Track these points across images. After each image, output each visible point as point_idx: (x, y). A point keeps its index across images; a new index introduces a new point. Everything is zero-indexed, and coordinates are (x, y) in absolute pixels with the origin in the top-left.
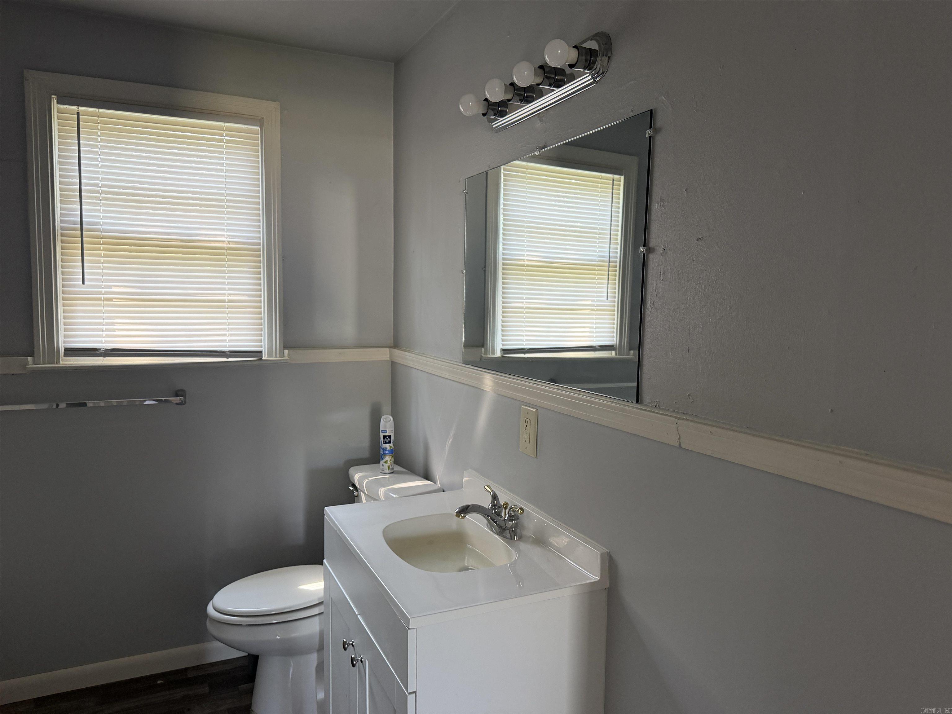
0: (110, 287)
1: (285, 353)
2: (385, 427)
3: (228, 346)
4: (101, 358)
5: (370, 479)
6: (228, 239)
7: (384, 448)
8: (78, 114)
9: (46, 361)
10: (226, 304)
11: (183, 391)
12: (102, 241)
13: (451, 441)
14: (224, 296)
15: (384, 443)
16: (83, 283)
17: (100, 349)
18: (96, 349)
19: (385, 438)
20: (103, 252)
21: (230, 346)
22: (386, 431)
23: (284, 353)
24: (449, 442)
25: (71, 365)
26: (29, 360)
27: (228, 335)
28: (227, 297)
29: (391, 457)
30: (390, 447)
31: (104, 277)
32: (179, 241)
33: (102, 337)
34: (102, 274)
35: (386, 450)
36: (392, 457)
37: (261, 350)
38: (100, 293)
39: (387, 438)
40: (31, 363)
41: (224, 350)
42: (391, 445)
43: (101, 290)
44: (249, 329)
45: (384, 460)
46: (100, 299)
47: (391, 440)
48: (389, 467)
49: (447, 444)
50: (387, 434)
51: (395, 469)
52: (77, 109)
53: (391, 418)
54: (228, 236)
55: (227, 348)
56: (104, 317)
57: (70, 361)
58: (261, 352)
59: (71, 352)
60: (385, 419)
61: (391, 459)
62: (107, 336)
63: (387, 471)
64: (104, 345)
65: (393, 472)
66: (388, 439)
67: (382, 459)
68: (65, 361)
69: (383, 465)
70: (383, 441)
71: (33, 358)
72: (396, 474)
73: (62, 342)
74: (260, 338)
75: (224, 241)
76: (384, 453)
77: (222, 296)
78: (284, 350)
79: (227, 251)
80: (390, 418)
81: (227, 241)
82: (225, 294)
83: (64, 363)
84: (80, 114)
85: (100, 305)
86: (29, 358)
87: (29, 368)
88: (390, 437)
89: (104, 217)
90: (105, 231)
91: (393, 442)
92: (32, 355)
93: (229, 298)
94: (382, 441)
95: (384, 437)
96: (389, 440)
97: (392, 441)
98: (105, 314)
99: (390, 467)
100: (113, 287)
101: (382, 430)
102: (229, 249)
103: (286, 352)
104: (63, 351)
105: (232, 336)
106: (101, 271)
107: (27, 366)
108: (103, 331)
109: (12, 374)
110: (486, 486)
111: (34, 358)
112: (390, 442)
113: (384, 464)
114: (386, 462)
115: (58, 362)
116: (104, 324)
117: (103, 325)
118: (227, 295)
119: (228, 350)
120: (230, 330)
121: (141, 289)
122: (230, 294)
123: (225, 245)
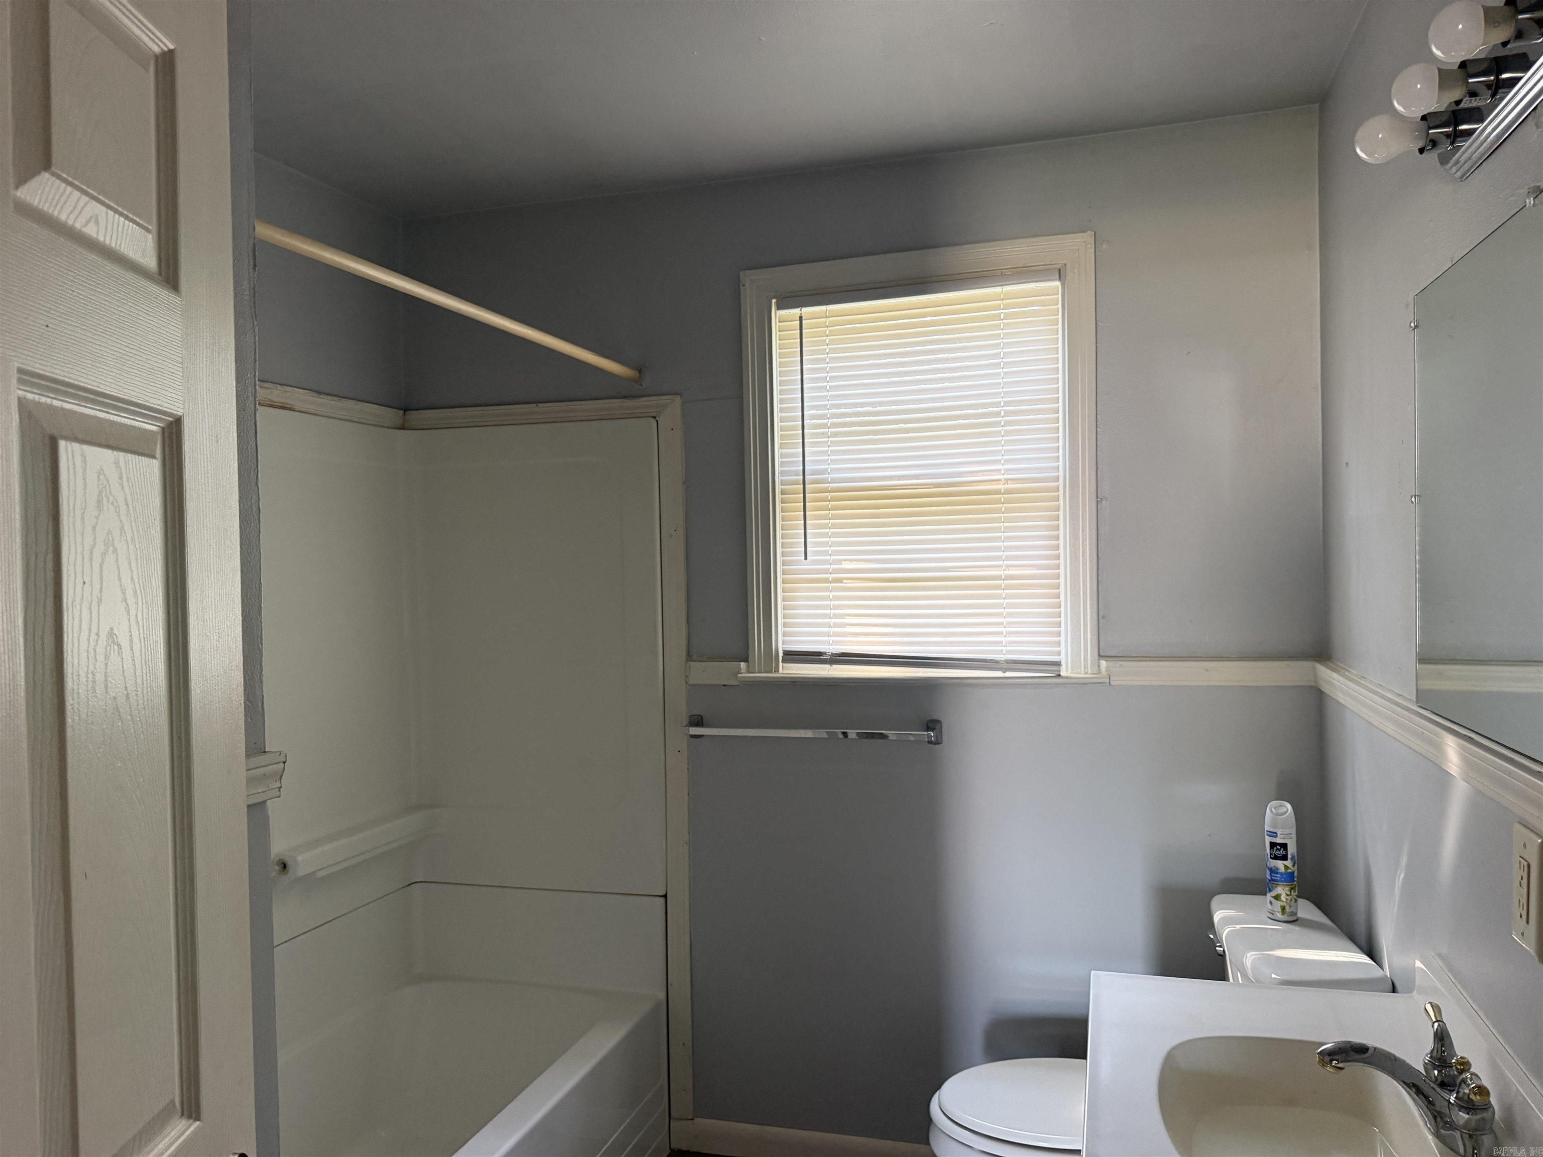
0: (840, 562)
1: (1101, 665)
2: (1274, 824)
3: (1004, 652)
4: (827, 666)
5: (1238, 927)
6: (1006, 476)
7: (1273, 868)
8: (801, 318)
9: (763, 669)
10: (1002, 582)
11: (938, 722)
12: (830, 495)
13: (1402, 876)
14: (999, 569)
15: (1271, 858)
16: (806, 558)
17: (825, 653)
18: (820, 652)
19: (1273, 849)
20: (831, 512)
21: (1008, 652)
22: (1276, 833)
23: (1099, 666)
24: (1401, 879)
25: (790, 676)
26: (742, 666)
27: (1004, 634)
28: (1004, 570)
29: (1287, 888)
30: (1286, 867)
31: (832, 548)
32: (932, 486)
33: (829, 635)
34: (830, 544)
35: (1277, 873)
36: (1292, 889)
37: (1059, 660)
38: (826, 571)
39: (1277, 849)
40: (745, 671)
41: (997, 659)
42: (1288, 863)
43: (828, 566)
44: (1042, 623)
45: (1274, 893)
46: (826, 581)
47: (1287, 852)
48: (1283, 908)
49: (1397, 882)
50: (1278, 840)
51: (1300, 915)
52: (800, 312)
53: (1289, 806)
54: (1007, 470)
55: (1003, 656)
56: (832, 607)
57: (793, 670)
58: (1058, 664)
59: (793, 656)
60: (1275, 808)
61: (1289, 893)
62: (836, 634)
63: (1279, 916)
64: (831, 647)
65: (1297, 920)
66: (1279, 850)
67: (1270, 891)
68: (787, 669)
69: (1271, 903)
70: (1271, 854)
71: (746, 663)
72: (1301, 925)
73: (783, 642)
74: (1057, 639)
75: (1000, 480)
76: (1273, 878)
77: (995, 569)
78: (1099, 660)
79: (1005, 496)
80: (1286, 807)
81: (1005, 480)
82: (1001, 566)
83: (785, 672)
84: (803, 318)
85: (826, 589)
86: (742, 664)
87: (742, 677)
88: (1284, 846)
89: (835, 461)
90: (834, 481)
91: (1292, 859)
92: (746, 660)
93: (1006, 572)
94: (1269, 854)
95: (1273, 845)
96: (1282, 852)
97: (1289, 856)
98: (833, 602)
99: (1288, 909)
100: (843, 562)
101: (1267, 831)
102: (1007, 492)
103: (1103, 663)
104: (782, 655)
105: (1011, 635)
106: (829, 539)
107: (739, 675)
108: (830, 627)
109: (725, 685)
110: (1429, 1005)
111: (749, 665)
112: (1285, 858)
113: (1273, 900)
114: (1277, 897)
115: (777, 670)
116: (831, 616)
117: (830, 618)
118: (1004, 568)
119: (1005, 659)
120: (1007, 626)
121: (881, 564)
122: (1008, 566)
123: (1001, 487)
